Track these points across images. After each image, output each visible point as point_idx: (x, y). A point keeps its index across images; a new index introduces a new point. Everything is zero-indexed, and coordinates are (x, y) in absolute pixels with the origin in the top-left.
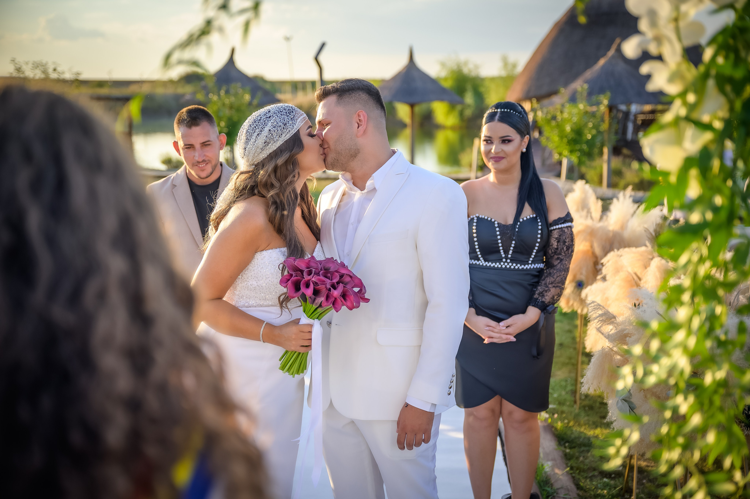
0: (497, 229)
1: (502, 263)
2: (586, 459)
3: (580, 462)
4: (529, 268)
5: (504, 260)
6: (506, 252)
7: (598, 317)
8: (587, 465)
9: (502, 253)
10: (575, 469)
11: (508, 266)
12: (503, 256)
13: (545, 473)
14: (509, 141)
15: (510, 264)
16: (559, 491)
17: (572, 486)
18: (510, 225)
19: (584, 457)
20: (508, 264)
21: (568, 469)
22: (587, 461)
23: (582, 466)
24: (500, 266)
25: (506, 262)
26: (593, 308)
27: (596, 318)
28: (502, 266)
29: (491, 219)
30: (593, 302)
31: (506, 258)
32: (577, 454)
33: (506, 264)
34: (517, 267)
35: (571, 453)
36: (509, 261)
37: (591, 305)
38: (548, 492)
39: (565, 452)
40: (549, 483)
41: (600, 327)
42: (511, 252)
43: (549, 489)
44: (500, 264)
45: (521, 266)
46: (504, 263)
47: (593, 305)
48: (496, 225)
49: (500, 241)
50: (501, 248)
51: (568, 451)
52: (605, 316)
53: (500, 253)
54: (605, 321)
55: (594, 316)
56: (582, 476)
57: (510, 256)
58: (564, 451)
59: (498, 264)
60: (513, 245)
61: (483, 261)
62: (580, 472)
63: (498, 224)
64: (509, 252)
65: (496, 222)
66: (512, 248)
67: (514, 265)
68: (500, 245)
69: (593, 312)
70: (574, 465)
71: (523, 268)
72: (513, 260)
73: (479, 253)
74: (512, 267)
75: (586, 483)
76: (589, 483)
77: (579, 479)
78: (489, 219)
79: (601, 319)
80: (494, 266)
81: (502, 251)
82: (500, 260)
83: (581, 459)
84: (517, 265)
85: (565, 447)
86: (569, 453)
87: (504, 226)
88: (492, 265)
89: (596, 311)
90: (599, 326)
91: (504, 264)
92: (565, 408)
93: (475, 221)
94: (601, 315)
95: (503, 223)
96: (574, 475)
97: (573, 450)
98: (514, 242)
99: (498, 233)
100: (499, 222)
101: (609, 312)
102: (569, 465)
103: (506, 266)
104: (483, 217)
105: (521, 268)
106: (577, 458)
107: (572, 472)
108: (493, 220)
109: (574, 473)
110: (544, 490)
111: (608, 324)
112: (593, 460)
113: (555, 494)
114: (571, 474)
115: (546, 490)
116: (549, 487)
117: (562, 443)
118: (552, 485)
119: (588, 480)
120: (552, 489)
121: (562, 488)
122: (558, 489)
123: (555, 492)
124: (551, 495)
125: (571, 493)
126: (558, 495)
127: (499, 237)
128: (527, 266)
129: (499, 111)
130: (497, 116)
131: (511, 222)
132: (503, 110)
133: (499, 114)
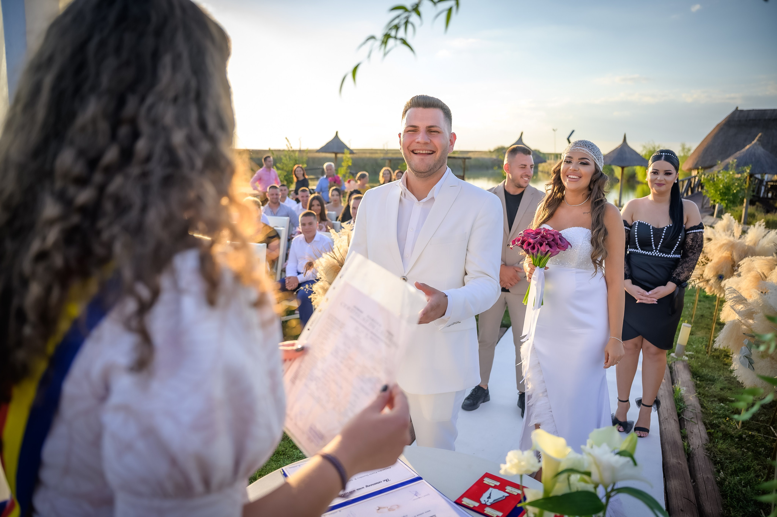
0: (652, 230)
1: (653, 253)
2: (710, 389)
3: (706, 390)
4: (671, 257)
5: (654, 251)
6: (656, 246)
7: (733, 298)
8: (710, 393)
9: (653, 247)
10: (701, 394)
11: (657, 255)
12: (654, 248)
13: (681, 394)
14: (670, 174)
18: (660, 228)
19: (709, 388)
21: (697, 394)
22: (711, 390)
23: (707, 393)
24: (651, 254)
25: (656, 251)
26: (730, 291)
27: (731, 299)
28: (652, 254)
29: (648, 224)
30: (731, 288)
31: (656, 250)
32: (704, 385)
33: (656, 253)
34: (663, 256)
35: (700, 384)
36: (657, 251)
37: (728, 290)
39: (697, 383)
40: (682, 401)
41: (734, 305)
42: (659, 246)
44: (651, 253)
45: (665, 255)
47: (730, 289)
48: (651, 228)
49: (652, 238)
50: (653, 243)
51: (698, 382)
52: (738, 298)
53: (652, 246)
54: (738, 302)
55: (730, 297)
56: (706, 399)
57: (658, 249)
58: (695, 382)
59: (650, 252)
60: (661, 242)
61: (640, 250)
62: (705, 396)
63: (652, 227)
64: (658, 246)
65: (651, 226)
66: (660, 244)
68: (653, 241)
69: (729, 294)
70: (701, 392)
71: (667, 257)
72: (660, 251)
73: (638, 245)
74: (660, 255)
75: (708, 405)
76: (710, 405)
77: (703, 401)
78: (647, 224)
79: (735, 300)
80: (647, 254)
81: (653, 245)
82: (652, 251)
83: (707, 388)
84: (663, 254)
85: (697, 380)
86: (699, 384)
87: (656, 228)
88: (646, 253)
89: (732, 294)
90: (731, 305)
91: (654, 253)
92: (700, 355)
93: (637, 224)
94: (735, 297)
95: (656, 227)
96: (700, 398)
97: (702, 382)
98: (662, 240)
99: (652, 233)
100: (653, 226)
101: (742, 296)
102: (698, 391)
103: (655, 255)
104: (643, 222)
105: (665, 256)
106: (704, 388)
107: (699, 396)
108: (649, 225)
109: (700, 397)
111: (740, 304)
112: (715, 390)
113: (686, 408)
114: (699, 397)
115: (680, 405)
116: (682, 403)
117: (695, 377)
118: (684, 402)
119: (709, 403)
120: (683, 404)
121: (691, 405)
122: (688, 405)
123: (686, 407)
124: (683, 409)
125: (696, 409)
126: (687, 409)
127: (652, 236)
128: (669, 255)
129: (664, 154)
130: (663, 158)
131: (661, 227)
132: (666, 154)
133: (664, 156)
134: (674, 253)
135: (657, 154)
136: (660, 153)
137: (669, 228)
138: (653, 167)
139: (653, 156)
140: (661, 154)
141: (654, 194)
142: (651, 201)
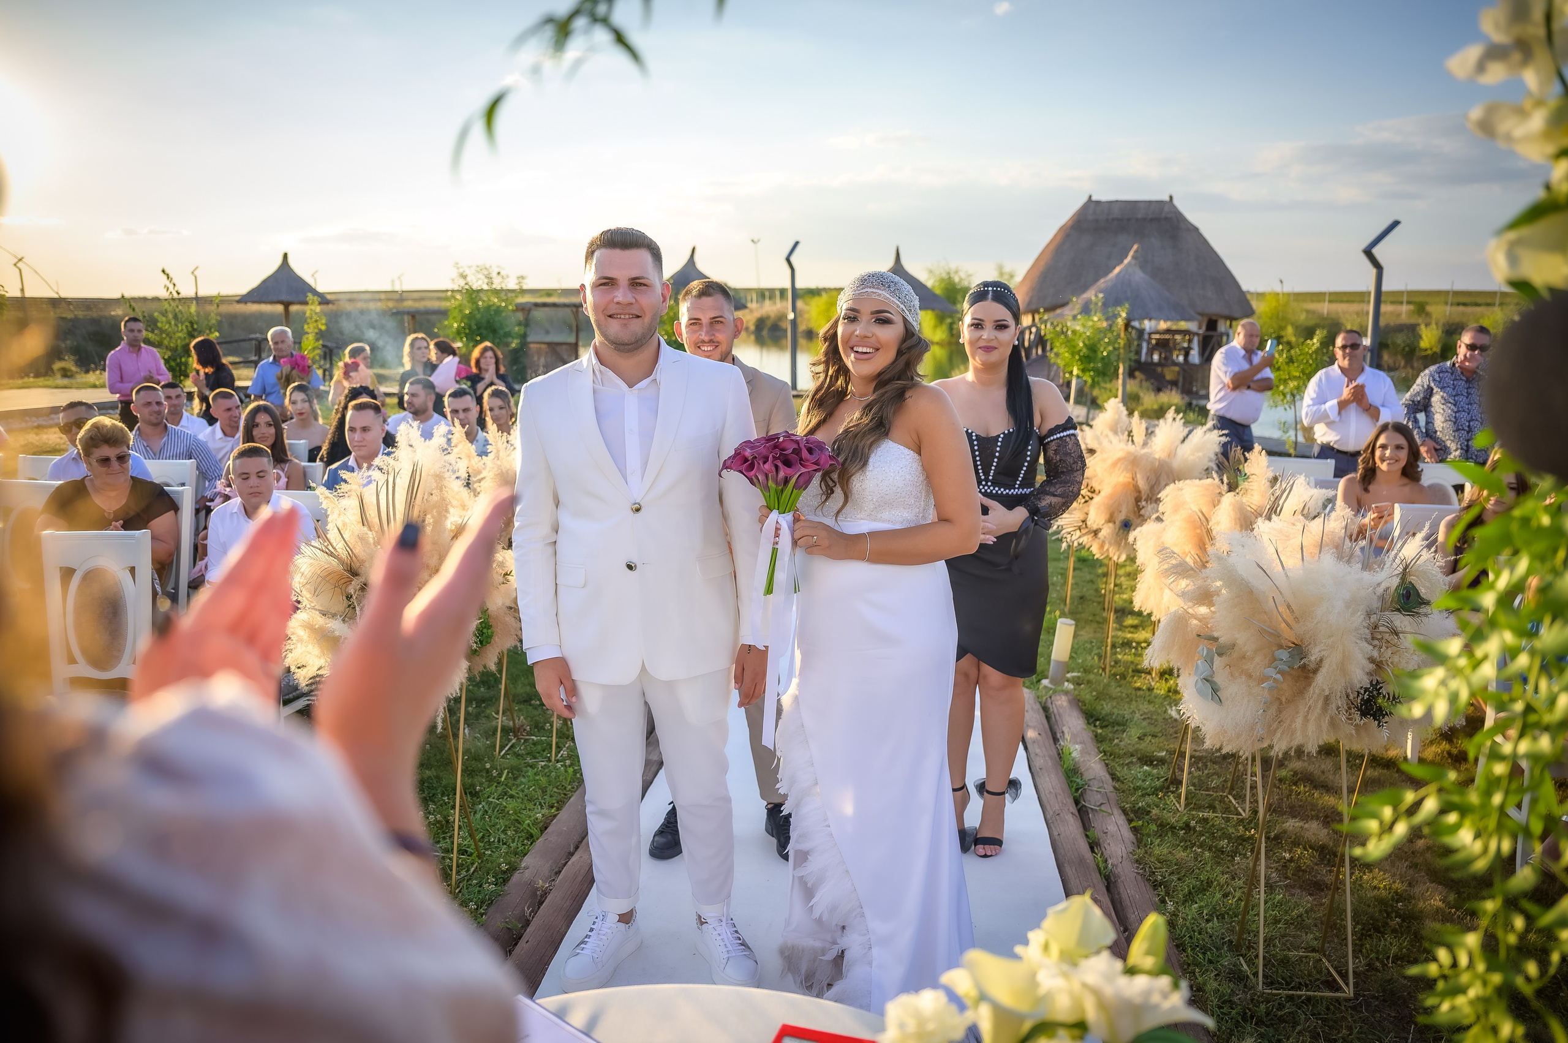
0: (976, 443)
1: (981, 487)
4: (1015, 493)
5: (984, 483)
6: (987, 472)
9: (982, 474)
10: (1109, 754)
11: (989, 491)
12: (983, 477)
14: (1005, 327)
15: (992, 488)
16: (1091, 783)
17: (1108, 778)
18: (991, 437)
19: (1118, 739)
20: (989, 488)
22: (1123, 743)
25: (986, 485)
28: (982, 490)
29: (968, 430)
31: (987, 480)
32: (1110, 735)
33: (986, 488)
34: (999, 492)
35: (1103, 733)
36: (989, 484)
38: (1078, 784)
39: (1096, 733)
40: (1078, 772)
42: (992, 472)
43: (1078, 780)
44: (979, 488)
45: (1004, 490)
46: (984, 486)
48: (974, 438)
49: (978, 459)
51: (1099, 731)
57: (991, 478)
58: (1093, 731)
60: (995, 464)
63: (976, 436)
64: (989, 472)
65: (974, 434)
66: (993, 468)
67: (997, 489)
71: (1007, 494)
72: (994, 484)
74: (994, 492)
81: (980, 471)
83: (1116, 741)
84: (999, 489)
86: (1100, 734)
87: (983, 438)
92: (1092, 677)
95: (983, 435)
98: (996, 460)
99: (976, 448)
100: (977, 434)
102: (1101, 749)
105: (1004, 493)
106: (1111, 740)
107: (1105, 758)
108: (970, 431)
109: (1108, 760)
110: (1071, 781)
113: (1086, 787)
114: (1105, 761)
115: (1075, 782)
116: (1078, 777)
117: (1092, 721)
118: (1082, 775)
120: (1081, 779)
121: (1094, 779)
122: (1089, 780)
123: (1086, 784)
124: (1081, 788)
125: (1105, 786)
126: (1090, 788)
127: (977, 453)
128: (1013, 491)
129: (990, 289)
130: (989, 296)
131: (994, 435)
132: (995, 289)
133: (992, 292)
134: (1021, 486)
135: (978, 290)
136: (984, 287)
137: (1007, 436)
138: (972, 315)
140: (986, 289)
141: (976, 369)
142: (971, 385)
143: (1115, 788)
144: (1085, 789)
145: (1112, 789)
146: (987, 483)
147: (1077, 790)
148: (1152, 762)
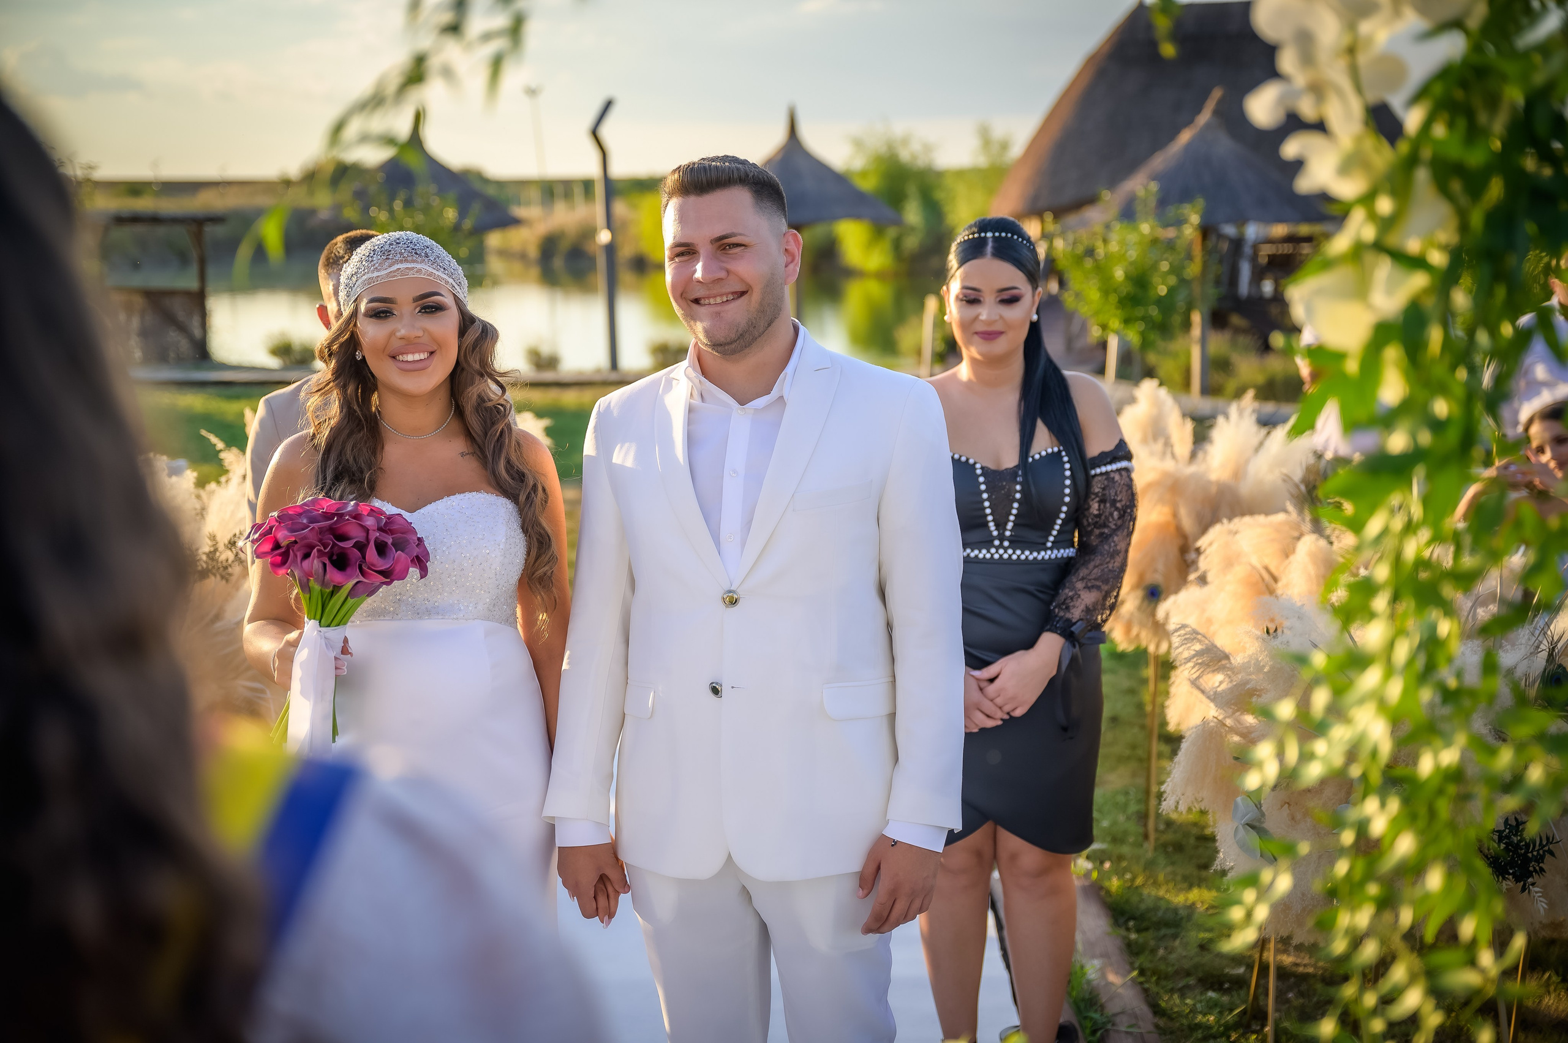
0: (981, 479)
1: (993, 550)
2: (1170, 953)
3: (1160, 959)
4: (1046, 557)
5: (997, 543)
6: (1001, 525)
7: (1193, 657)
8: (1173, 965)
9: (993, 529)
10: (1149, 973)
11: (1006, 556)
12: (995, 533)
13: (1089, 982)
14: (1016, 299)
15: (1010, 551)
16: (1118, 1020)
17: (1144, 1012)
18: (1006, 469)
19: (1166, 948)
20: (1006, 552)
21: (1135, 973)
22: (1173, 956)
23: (1162, 967)
24: (988, 556)
25: (1001, 546)
26: (1181, 639)
27: (1188, 660)
28: (992, 555)
29: (968, 460)
30: (1182, 627)
31: (1002, 538)
32: (1152, 943)
33: (1001, 551)
34: (1023, 557)
35: (1141, 940)
36: (1006, 544)
37: (1176, 634)
38: (1095, 1023)
39: (1129, 939)
40: (1095, 1004)
41: (1199, 677)
42: (1010, 525)
43: (1096, 1016)
44: (988, 551)
45: (1031, 553)
46: (997, 548)
47: (1181, 632)
48: (979, 472)
49: (987, 504)
50: (990, 518)
51: (1133, 936)
52: (1207, 653)
53: (988, 527)
54: (1208, 665)
55: (1186, 654)
56: (1163, 988)
57: (1008, 533)
58: (1125, 938)
59: (984, 551)
60: (1014, 512)
62: (1159, 979)
63: (982, 468)
64: (1006, 524)
65: (978, 466)
66: (1012, 518)
67: (1018, 552)
68: (988, 511)
69: (1181, 648)
70: (1147, 965)
71: (1035, 558)
72: (1015, 543)
74: (1014, 557)
75: (1172, 1002)
76: (1178, 1001)
77: (1158, 993)
78: (963, 459)
79: (1200, 661)
80: (976, 556)
81: (992, 524)
82: (988, 543)
83: (1161, 952)
84: (1023, 553)
85: (1128, 929)
86: (1136, 942)
87: (995, 472)
88: (972, 555)
89: (1189, 645)
90: (1195, 676)
91: (997, 552)
92: (1125, 850)
94: (1199, 654)
95: (992, 466)
96: (1146, 986)
97: (1144, 934)
98: (1016, 505)
99: (983, 487)
100: (984, 465)
101: (1216, 647)
102: (1137, 965)
103: (1001, 556)
105: (1031, 558)
106: (1153, 951)
107: (1142, 979)
108: (971, 461)
109: (1147, 982)
110: (1086, 1018)
111: (1213, 672)
112: (1184, 954)
113: (1109, 1026)
114: (1141, 983)
115: (1091, 1019)
116: (1096, 1011)
117: (1122, 920)
118: (1102, 1007)
119: (1176, 996)
120: (1102, 1015)
121: (1123, 1013)
122: (1115, 1015)
123: (1109, 1022)
124: (1101, 1029)
125: (1141, 1023)
126: (1115, 1028)
127: (985, 496)
128: (1043, 553)
129: (989, 235)
130: (989, 248)
131: (1008, 464)
132: (997, 234)
133: (992, 242)
134: (1057, 545)
135: (971, 237)
136: (979, 232)
138: (963, 280)
139: (959, 241)
140: (983, 235)
141: (973, 363)
143: (1157, 1026)
144: (1107, 1031)
145: (1151, 1028)
146: (1001, 543)
147: (1094, 1032)
148: (1221, 984)
